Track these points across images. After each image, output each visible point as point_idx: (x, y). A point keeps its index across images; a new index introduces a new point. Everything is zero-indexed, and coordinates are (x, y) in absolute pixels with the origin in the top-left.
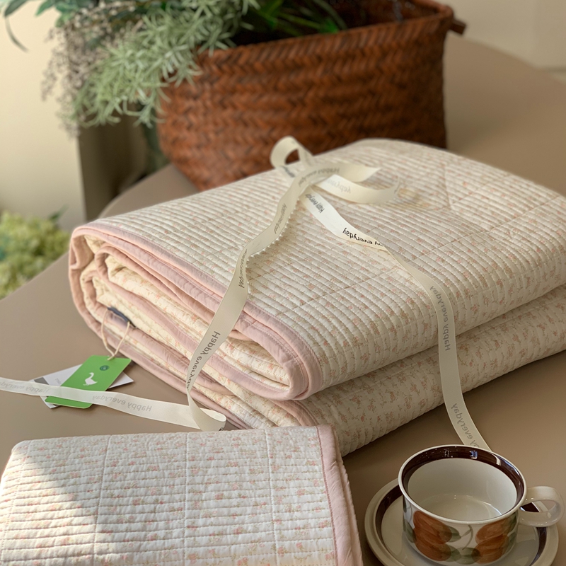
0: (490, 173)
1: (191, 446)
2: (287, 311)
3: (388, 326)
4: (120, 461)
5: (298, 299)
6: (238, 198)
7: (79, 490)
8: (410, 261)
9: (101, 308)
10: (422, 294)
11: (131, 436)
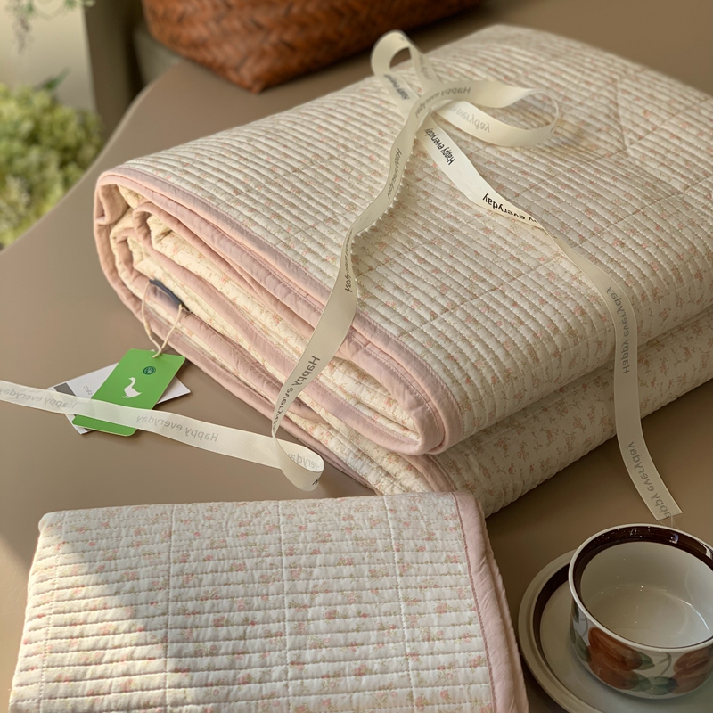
0: (681, 96)
1: (287, 530)
2: (413, 330)
3: (550, 350)
4: (191, 553)
5: (427, 309)
6: (331, 132)
7: (139, 602)
8: (577, 244)
9: (140, 278)
10: (596, 298)
11: (201, 507)
